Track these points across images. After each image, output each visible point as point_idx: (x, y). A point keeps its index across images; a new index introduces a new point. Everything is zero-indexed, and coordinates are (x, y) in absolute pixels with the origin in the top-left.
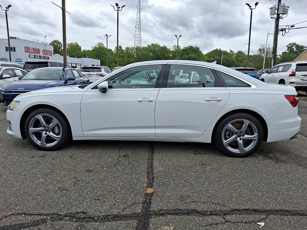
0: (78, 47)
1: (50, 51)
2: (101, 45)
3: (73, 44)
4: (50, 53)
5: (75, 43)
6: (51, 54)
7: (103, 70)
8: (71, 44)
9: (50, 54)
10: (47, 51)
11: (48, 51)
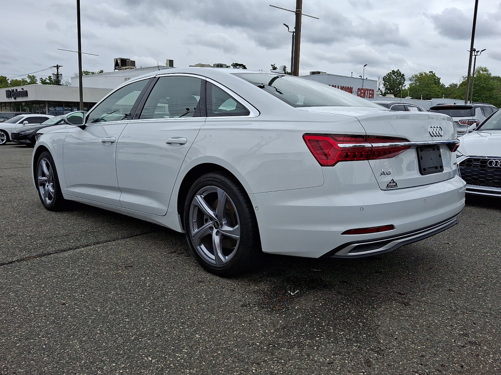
0: (435, 79)
1: (370, 90)
2: (481, 71)
3: (424, 75)
4: (370, 94)
5: (430, 72)
6: (373, 95)
7: (478, 110)
8: (421, 75)
9: (371, 96)
10: (365, 90)
11: (368, 90)
